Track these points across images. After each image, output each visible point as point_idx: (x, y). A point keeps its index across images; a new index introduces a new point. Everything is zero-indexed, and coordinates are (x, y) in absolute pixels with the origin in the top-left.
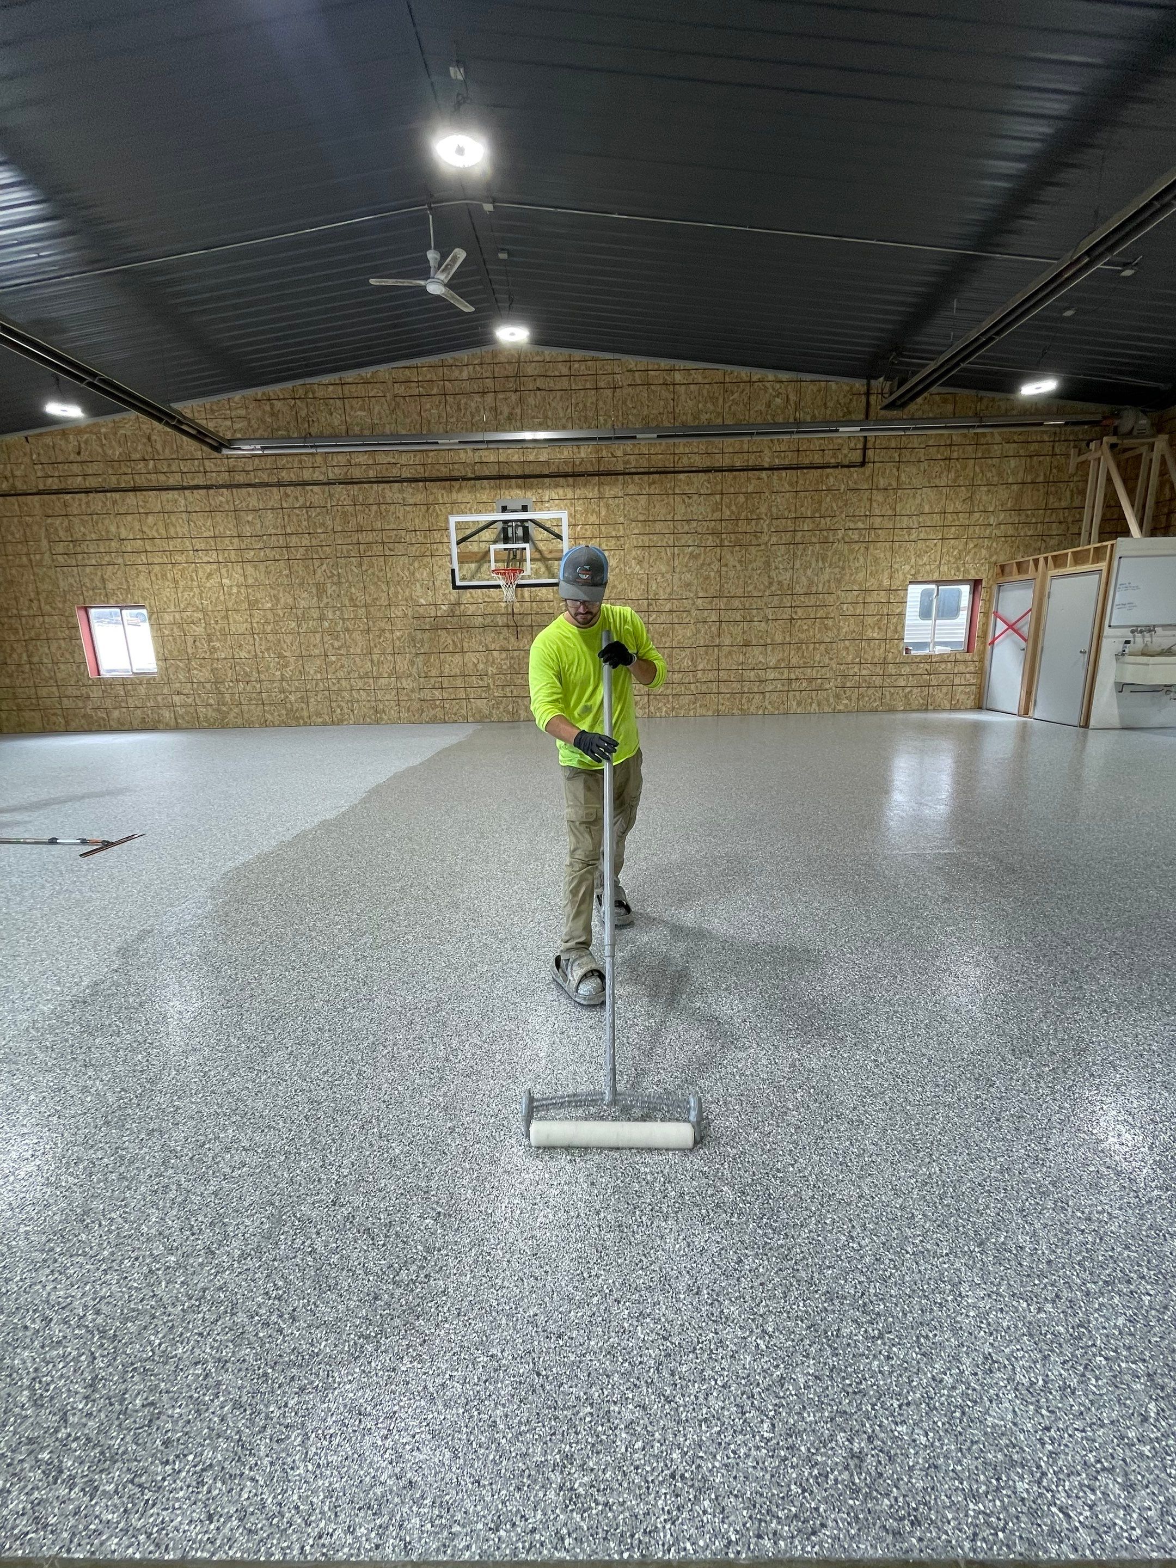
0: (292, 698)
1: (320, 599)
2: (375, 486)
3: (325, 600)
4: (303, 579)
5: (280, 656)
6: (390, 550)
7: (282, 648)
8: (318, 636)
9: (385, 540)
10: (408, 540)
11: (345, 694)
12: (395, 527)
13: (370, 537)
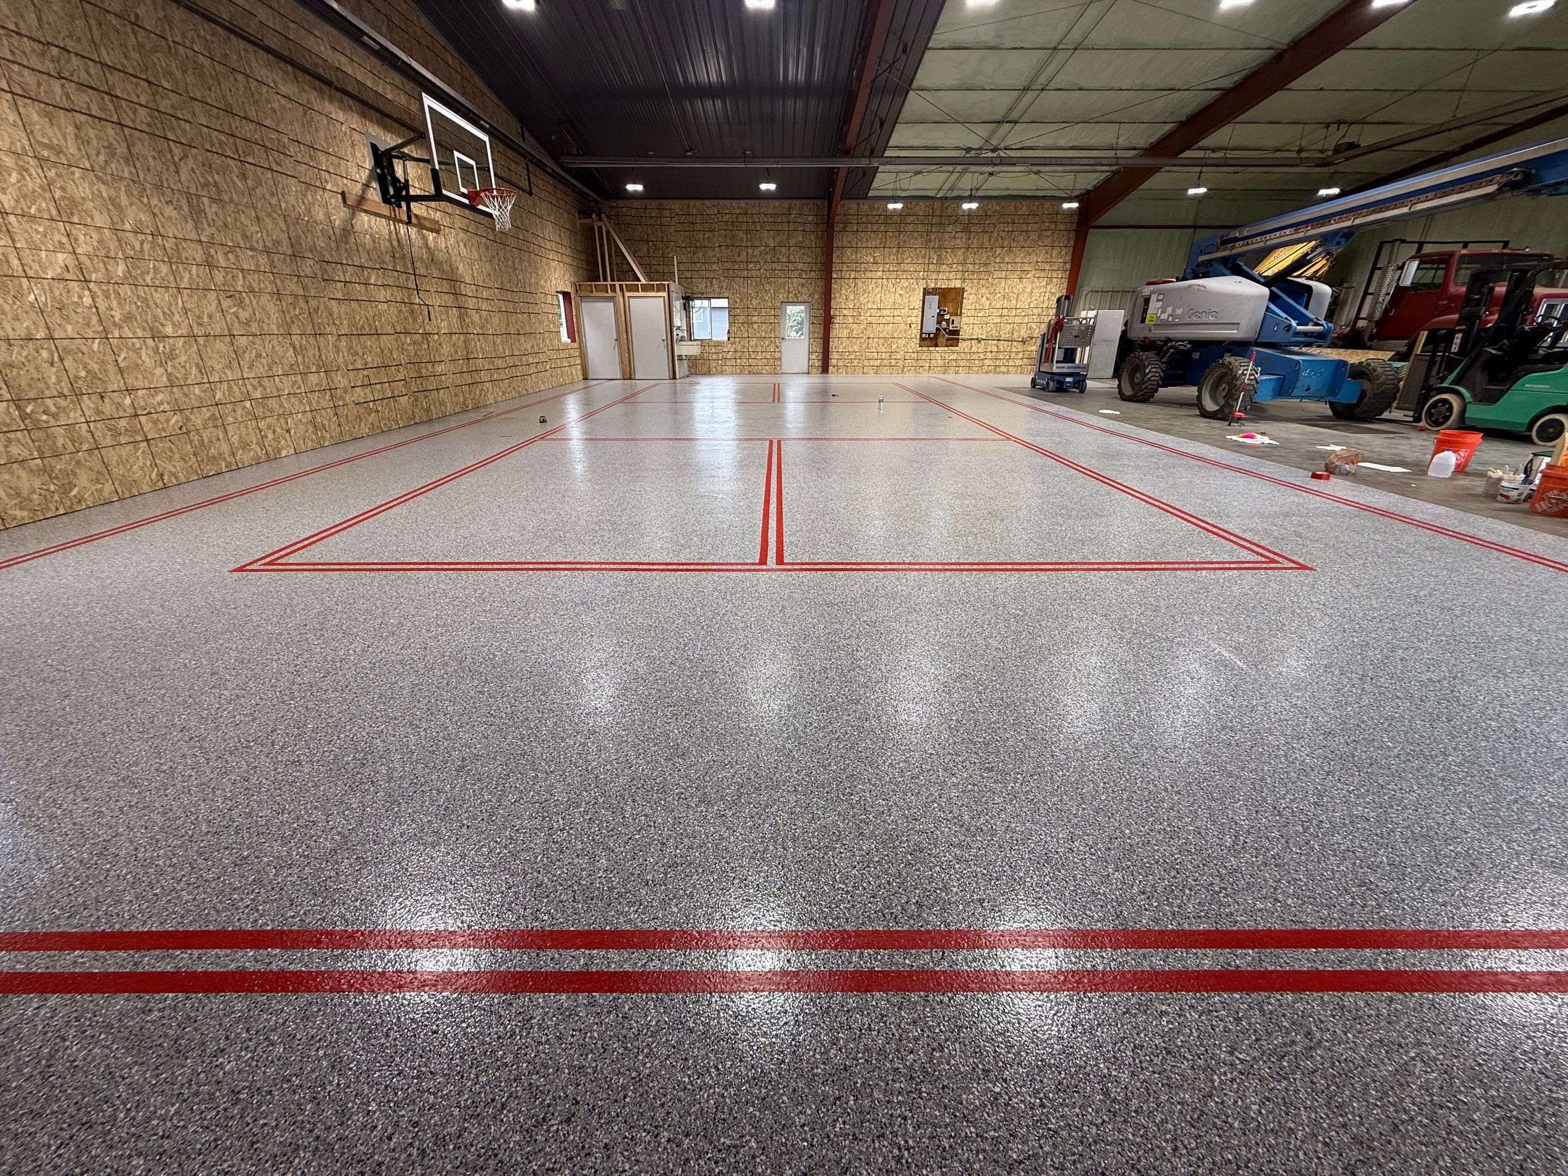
0: (197, 420)
1: (197, 223)
2: (233, 37)
3: (208, 231)
4: (159, 174)
5: (158, 336)
6: (277, 163)
7: (156, 318)
8: (212, 296)
9: (269, 145)
10: (292, 153)
11: (273, 403)
12: (273, 125)
13: (247, 130)
